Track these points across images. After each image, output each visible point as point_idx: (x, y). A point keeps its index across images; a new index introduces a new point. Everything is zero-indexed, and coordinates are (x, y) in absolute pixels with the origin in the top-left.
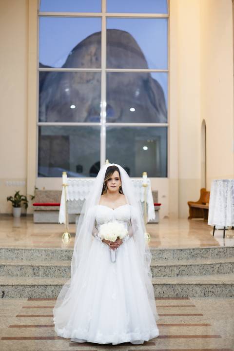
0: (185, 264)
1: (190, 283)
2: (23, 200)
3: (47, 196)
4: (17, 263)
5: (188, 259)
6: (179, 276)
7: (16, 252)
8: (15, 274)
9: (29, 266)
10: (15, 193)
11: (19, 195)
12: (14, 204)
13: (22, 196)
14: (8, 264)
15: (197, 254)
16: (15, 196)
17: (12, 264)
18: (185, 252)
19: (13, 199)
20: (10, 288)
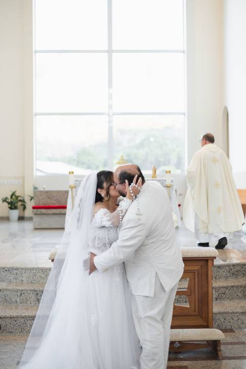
0: (225, 285)
1: (235, 311)
2: (20, 201)
3: (49, 197)
4: (17, 286)
5: (226, 278)
6: (218, 301)
7: (15, 272)
8: (14, 300)
9: (31, 290)
10: (11, 193)
11: (15, 196)
12: (10, 206)
13: (19, 196)
14: (5, 288)
15: (237, 272)
16: (11, 197)
17: (10, 288)
18: (223, 270)
19: (9, 201)
20: (9, 321)
